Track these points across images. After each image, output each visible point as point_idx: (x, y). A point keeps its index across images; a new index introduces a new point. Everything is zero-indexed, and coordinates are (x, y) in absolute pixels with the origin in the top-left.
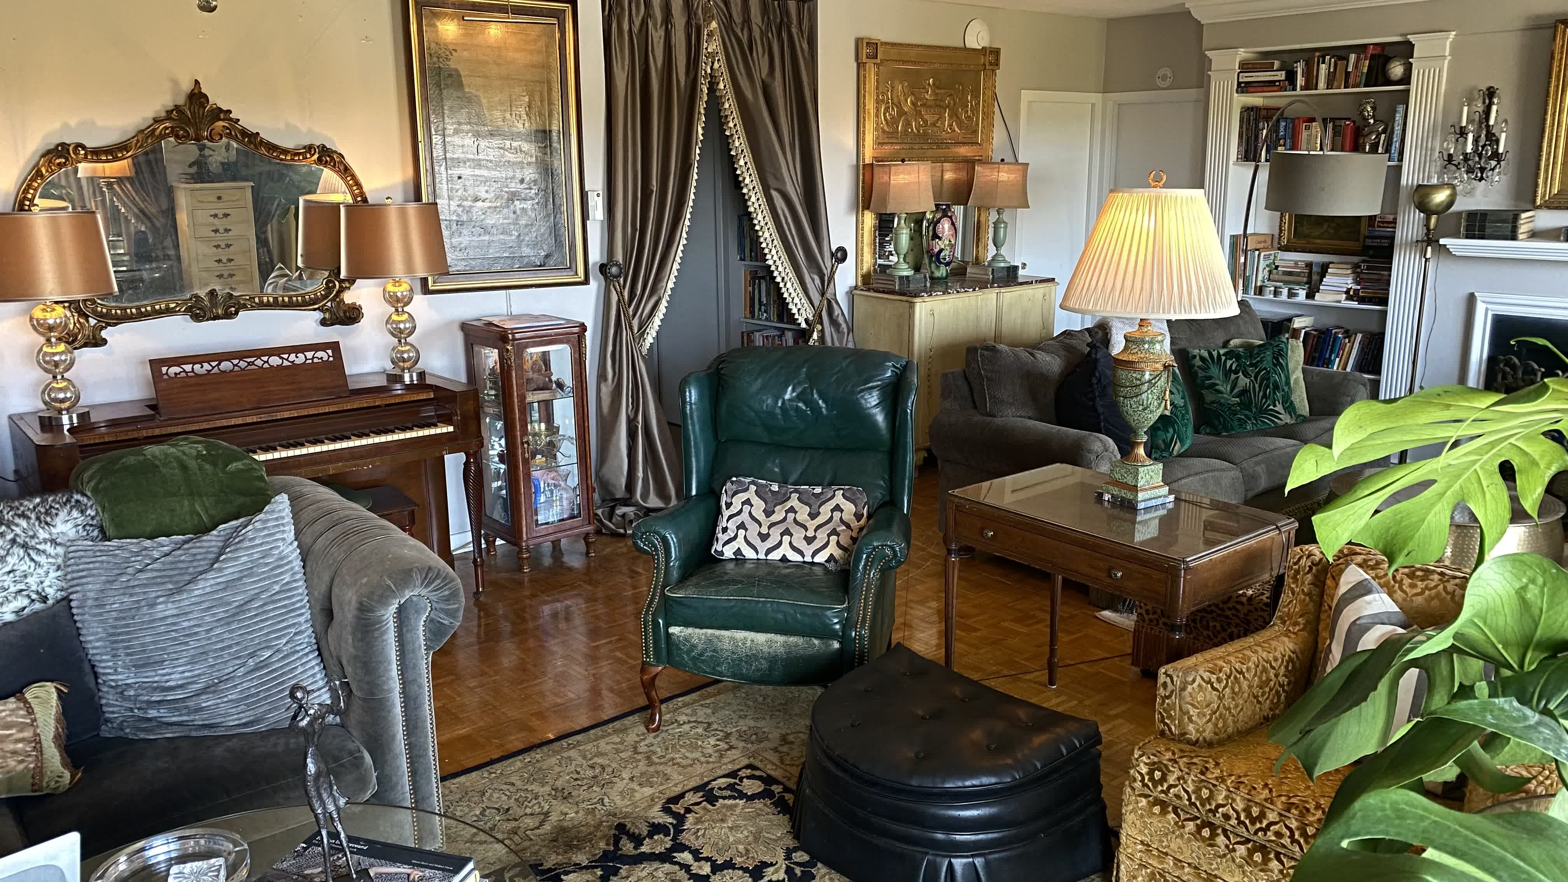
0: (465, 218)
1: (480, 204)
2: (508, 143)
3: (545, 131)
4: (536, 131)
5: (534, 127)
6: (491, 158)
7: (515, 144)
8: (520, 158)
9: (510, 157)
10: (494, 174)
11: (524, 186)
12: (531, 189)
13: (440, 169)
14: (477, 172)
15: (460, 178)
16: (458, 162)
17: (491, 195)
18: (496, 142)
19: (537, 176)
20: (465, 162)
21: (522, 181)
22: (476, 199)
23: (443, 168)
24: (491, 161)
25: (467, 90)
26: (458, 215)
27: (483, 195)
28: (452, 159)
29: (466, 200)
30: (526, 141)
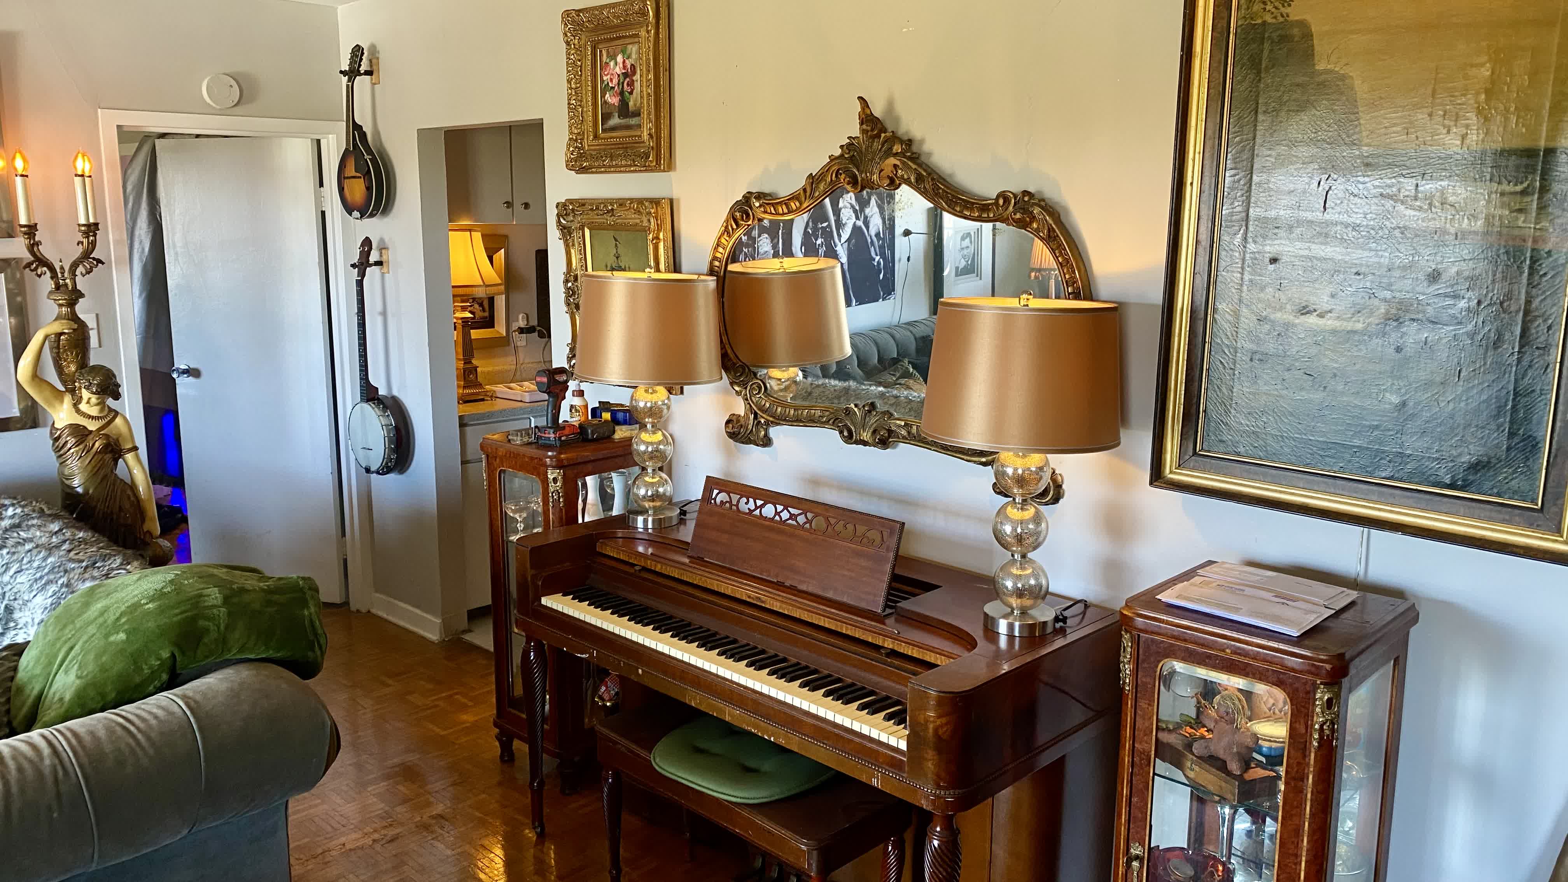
0: (1270, 347)
1: (1312, 320)
2: (1408, 185)
3: (1530, 153)
4: (1504, 153)
5: (1497, 142)
6: (1357, 219)
7: (1427, 187)
8: (1439, 219)
9: (1409, 215)
10: (1358, 255)
11: (1440, 287)
12: (1456, 297)
13: (1231, 240)
14: (1318, 250)
15: (1274, 261)
16: (1270, 226)
17: (1340, 306)
18: (1372, 183)
19: (1481, 266)
20: (1291, 228)
21: (1434, 277)
22: (1305, 311)
23: (1238, 239)
24: (1356, 227)
25: (1321, 66)
26: (1258, 340)
27: (1323, 301)
28: (1264, 221)
29: (1281, 309)
30: (1463, 178)
